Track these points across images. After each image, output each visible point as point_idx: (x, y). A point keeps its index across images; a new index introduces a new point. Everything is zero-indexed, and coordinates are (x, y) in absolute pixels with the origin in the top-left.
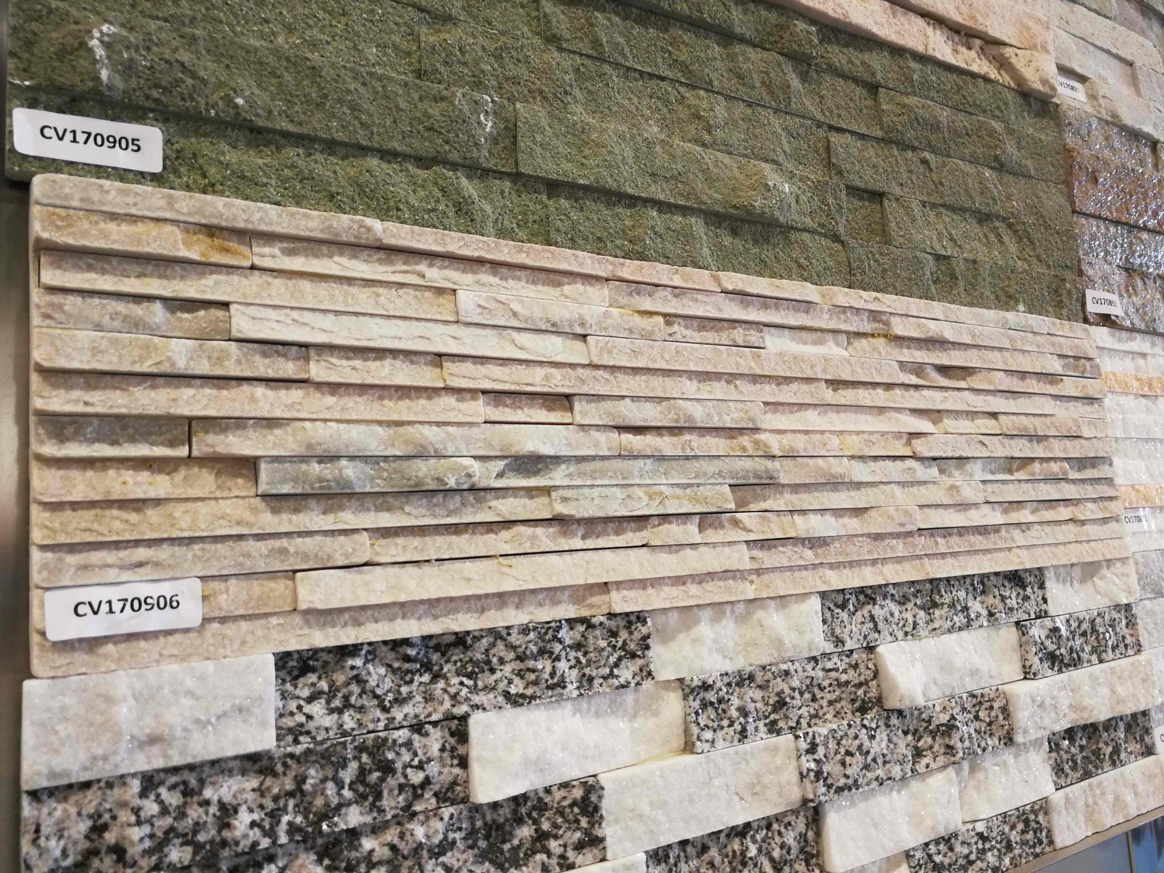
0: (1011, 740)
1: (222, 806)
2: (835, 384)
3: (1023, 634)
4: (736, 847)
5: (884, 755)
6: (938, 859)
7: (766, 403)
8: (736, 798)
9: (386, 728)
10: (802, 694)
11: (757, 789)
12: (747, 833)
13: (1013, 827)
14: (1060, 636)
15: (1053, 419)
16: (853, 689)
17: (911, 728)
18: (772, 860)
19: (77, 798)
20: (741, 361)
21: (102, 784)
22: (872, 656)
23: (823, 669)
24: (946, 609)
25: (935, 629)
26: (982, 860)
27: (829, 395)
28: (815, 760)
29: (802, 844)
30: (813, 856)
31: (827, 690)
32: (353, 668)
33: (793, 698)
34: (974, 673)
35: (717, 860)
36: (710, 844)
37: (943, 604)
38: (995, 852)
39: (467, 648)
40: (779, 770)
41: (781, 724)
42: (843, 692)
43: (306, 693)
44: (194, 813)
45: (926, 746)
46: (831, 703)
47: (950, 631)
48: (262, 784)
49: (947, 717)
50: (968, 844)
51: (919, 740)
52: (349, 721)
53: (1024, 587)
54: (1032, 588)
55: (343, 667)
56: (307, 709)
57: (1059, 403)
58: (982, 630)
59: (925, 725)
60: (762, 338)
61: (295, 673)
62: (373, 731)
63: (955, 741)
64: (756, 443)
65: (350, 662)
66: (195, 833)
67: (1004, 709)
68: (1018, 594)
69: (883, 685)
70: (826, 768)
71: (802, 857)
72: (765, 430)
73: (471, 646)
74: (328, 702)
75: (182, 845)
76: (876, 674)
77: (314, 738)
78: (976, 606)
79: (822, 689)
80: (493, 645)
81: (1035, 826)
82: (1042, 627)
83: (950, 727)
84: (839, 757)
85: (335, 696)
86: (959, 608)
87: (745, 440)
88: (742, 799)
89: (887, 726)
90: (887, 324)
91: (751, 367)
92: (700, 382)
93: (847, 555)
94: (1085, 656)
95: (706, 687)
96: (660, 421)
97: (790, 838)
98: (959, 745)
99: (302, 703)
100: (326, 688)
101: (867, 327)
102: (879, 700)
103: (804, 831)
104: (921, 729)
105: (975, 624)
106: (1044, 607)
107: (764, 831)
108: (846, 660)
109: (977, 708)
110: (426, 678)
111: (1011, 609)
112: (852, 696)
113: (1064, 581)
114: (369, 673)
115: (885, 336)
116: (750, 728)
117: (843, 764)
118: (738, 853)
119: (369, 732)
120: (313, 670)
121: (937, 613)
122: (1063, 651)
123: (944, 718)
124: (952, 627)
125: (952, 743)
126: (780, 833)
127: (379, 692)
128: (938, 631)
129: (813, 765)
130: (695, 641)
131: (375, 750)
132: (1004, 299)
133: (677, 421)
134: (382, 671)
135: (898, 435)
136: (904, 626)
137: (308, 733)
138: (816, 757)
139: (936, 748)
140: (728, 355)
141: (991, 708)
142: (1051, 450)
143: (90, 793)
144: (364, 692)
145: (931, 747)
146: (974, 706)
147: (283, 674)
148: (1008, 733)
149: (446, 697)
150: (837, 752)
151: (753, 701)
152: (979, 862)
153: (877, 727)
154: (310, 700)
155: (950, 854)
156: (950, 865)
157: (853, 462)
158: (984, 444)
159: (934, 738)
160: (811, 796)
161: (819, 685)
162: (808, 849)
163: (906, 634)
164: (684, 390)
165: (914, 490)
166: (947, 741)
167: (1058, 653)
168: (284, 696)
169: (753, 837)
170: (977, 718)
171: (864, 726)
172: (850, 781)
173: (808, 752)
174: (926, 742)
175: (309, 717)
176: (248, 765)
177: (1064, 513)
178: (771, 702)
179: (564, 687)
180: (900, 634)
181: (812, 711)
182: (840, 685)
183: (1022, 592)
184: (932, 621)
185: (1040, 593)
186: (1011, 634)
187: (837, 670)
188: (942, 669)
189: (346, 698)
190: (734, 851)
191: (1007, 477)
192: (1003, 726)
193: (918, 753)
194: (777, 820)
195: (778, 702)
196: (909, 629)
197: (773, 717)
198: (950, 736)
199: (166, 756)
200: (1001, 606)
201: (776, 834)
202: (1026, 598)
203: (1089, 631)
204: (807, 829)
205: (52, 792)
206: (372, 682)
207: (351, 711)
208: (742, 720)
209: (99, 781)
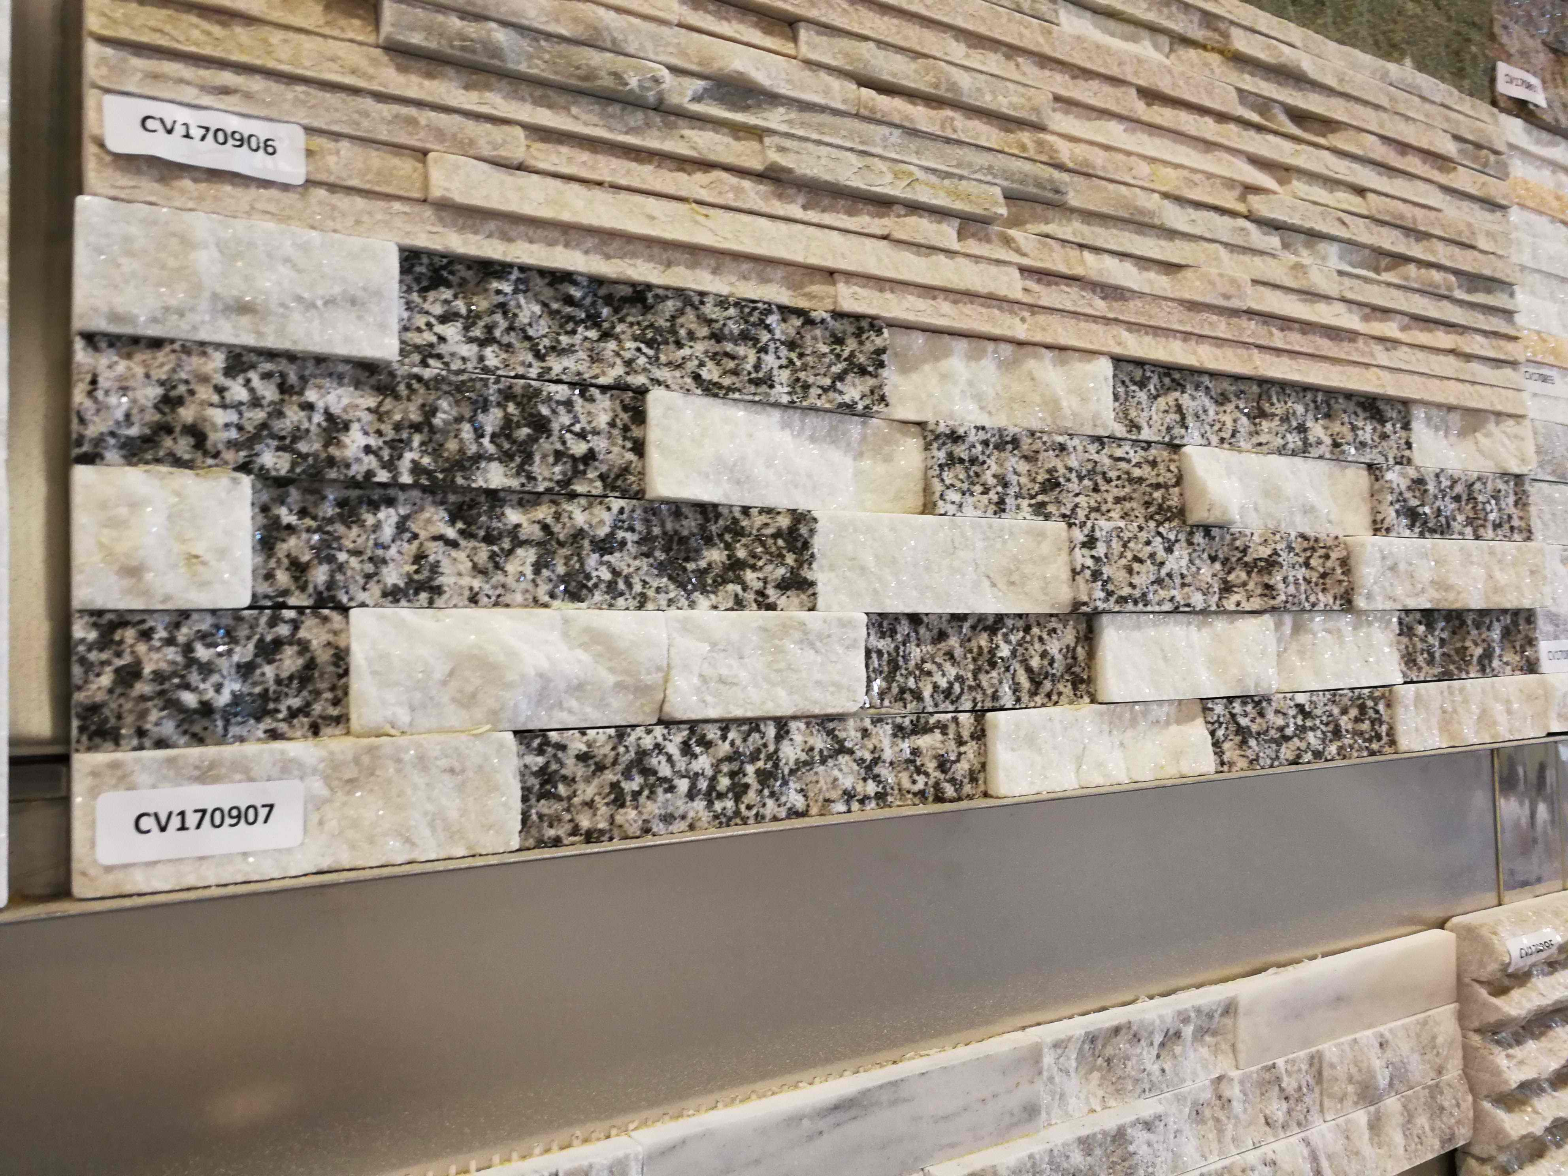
0: (1350, 602)
1: (329, 416)
2: (1150, 95)
3: (1377, 480)
4: (983, 643)
5: (1182, 576)
6: (1244, 722)
7: (1057, 98)
8: (986, 583)
9: (540, 377)
10: (1081, 478)
11: (1015, 577)
12: (998, 629)
13: (1344, 712)
14: (1426, 491)
15: (1440, 215)
16: (1148, 489)
17: (1221, 556)
18: (1029, 670)
19: (144, 357)
20: (1026, 32)
21: (177, 346)
22: (1176, 457)
23: (1111, 457)
24: (1277, 421)
25: (1260, 444)
26: (1301, 739)
27: (1141, 109)
28: (1092, 557)
29: (1069, 661)
30: (1082, 681)
31: (1114, 483)
32: (498, 292)
33: (1069, 480)
34: (1309, 510)
35: (958, 652)
36: (950, 631)
37: (1274, 415)
38: (1319, 733)
39: (647, 309)
40: (1044, 559)
41: (1051, 508)
42: (1134, 490)
43: (438, 310)
44: (294, 415)
45: (1238, 582)
46: (1118, 500)
47: (1281, 451)
48: (380, 404)
49: (1269, 552)
50: (1284, 714)
51: (1229, 573)
52: (492, 357)
53: (1383, 421)
54: (1394, 425)
55: (486, 290)
56: (439, 329)
57: (1448, 198)
58: (1322, 463)
59: (1239, 555)
60: (1056, 11)
61: (425, 283)
62: (522, 377)
63: (1276, 579)
64: (1040, 144)
65: (496, 285)
66: (296, 439)
67: (1344, 562)
68: (1374, 429)
69: (1187, 494)
70: (1107, 571)
71: (1067, 677)
72: (1053, 133)
73: (652, 307)
74: (466, 328)
75: (279, 449)
76: (1179, 481)
77: (447, 364)
78: (1317, 430)
79: (1109, 481)
80: (681, 312)
81: (1374, 716)
82: (1403, 475)
83: (1271, 564)
84: (1124, 561)
85: (474, 324)
86: (1294, 424)
87: (1026, 137)
88: (994, 585)
89: (1190, 543)
90: (1226, 36)
91: (1038, 43)
92: (970, 47)
93: (1151, 317)
94: (1456, 526)
95: (955, 437)
96: (915, 81)
97: (1054, 647)
98: (1281, 586)
99: (433, 320)
100: (463, 311)
101: (1198, 33)
102: (1181, 513)
103: (1072, 645)
104: (1234, 559)
105: (1315, 452)
106: (1407, 453)
107: (1021, 634)
108: (1142, 453)
109: (1308, 554)
110: (593, 334)
111: (1363, 444)
112: (1147, 498)
113: (1437, 429)
114: (519, 306)
115: (1221, 52)
116: (1010, 501)
117: (1130, 571)
118: (986, 650)
119: (517, 377)
120: (448, 285)
121: (1265, 425)
122: (1427, 509)
123: (1265, 552)
124: (1284, 446)
125: (1272, 582)
126: (1041, 639)
127: (531, 332)
128: (1265, 448)
129: (1089, 562)
130: (944, 377)
131: (525, 401)
132: (1384, 45)
133: (937, 86)
134: (537, 309)
135: (1230, 183)
136: (1220, 430)
137: (439, 357)
138: (1094, 553)
139: (1251, 586)
140: (1009, 20)
141: (1327, 557)
142: (1433, 252)
143: (161, 355)
144: (511, 328)
145: (1244, 584)
146: (1305, 550)
147: (409, 279)
148: (1347, 592)
149: (618, 361)
150: (1121, 556)
151: (1016, 473)
152: (1296, 740)
153: (1177, 541)
154: (444, 319)
155: (1259, 720)
156: (1259, 734)
157: (1166, 202)
158: (1344, 223)
159: (1249, 573)
160: (1085, 598)
161: (1104, 474)
162: (1076, 669)
163: (1222, 440)
164: (948, 50)
165: (1247, 258)
166: (1266, 579)
167: (1420, 510)
168: (409, 306)
169: (1005, 635)
170: (1307, 564)
171: (1159, 534)
172: (1137, 593)
173: (1084, 545)
174: (1238, 577)
175: (442, 339)
176: (363, 376)
177: (1443, 339)
178: (1040, 479)
179: (772, 387)
180: (1215, 440)
181: (1093, 504)
182: (1131, 480)
183: (1379, 427)
184: (1257, 433)
185: (1403, 434)
186: (1360, 478)
187: (1129, 461)
188: (1267, 494)
189: (489, 329)
190: (980, 648)
191: (1372, 275)
192: (1340, 581)
193: (1227, 588)
194: (1039, 624)
195: (1049, 480)
196: (1226, 435)
197: (1040, 498)
198: (1270, 573)
199: (260, 334)
200: (1350, 437)
201: (1036, 639)
202: (1384, 437)
203: (1465, 497)
204: (1077, 643)
205: (114, 341)
206: (524, 318)
207: (495, 347)
208: (999, 489)
209: (172, 341)
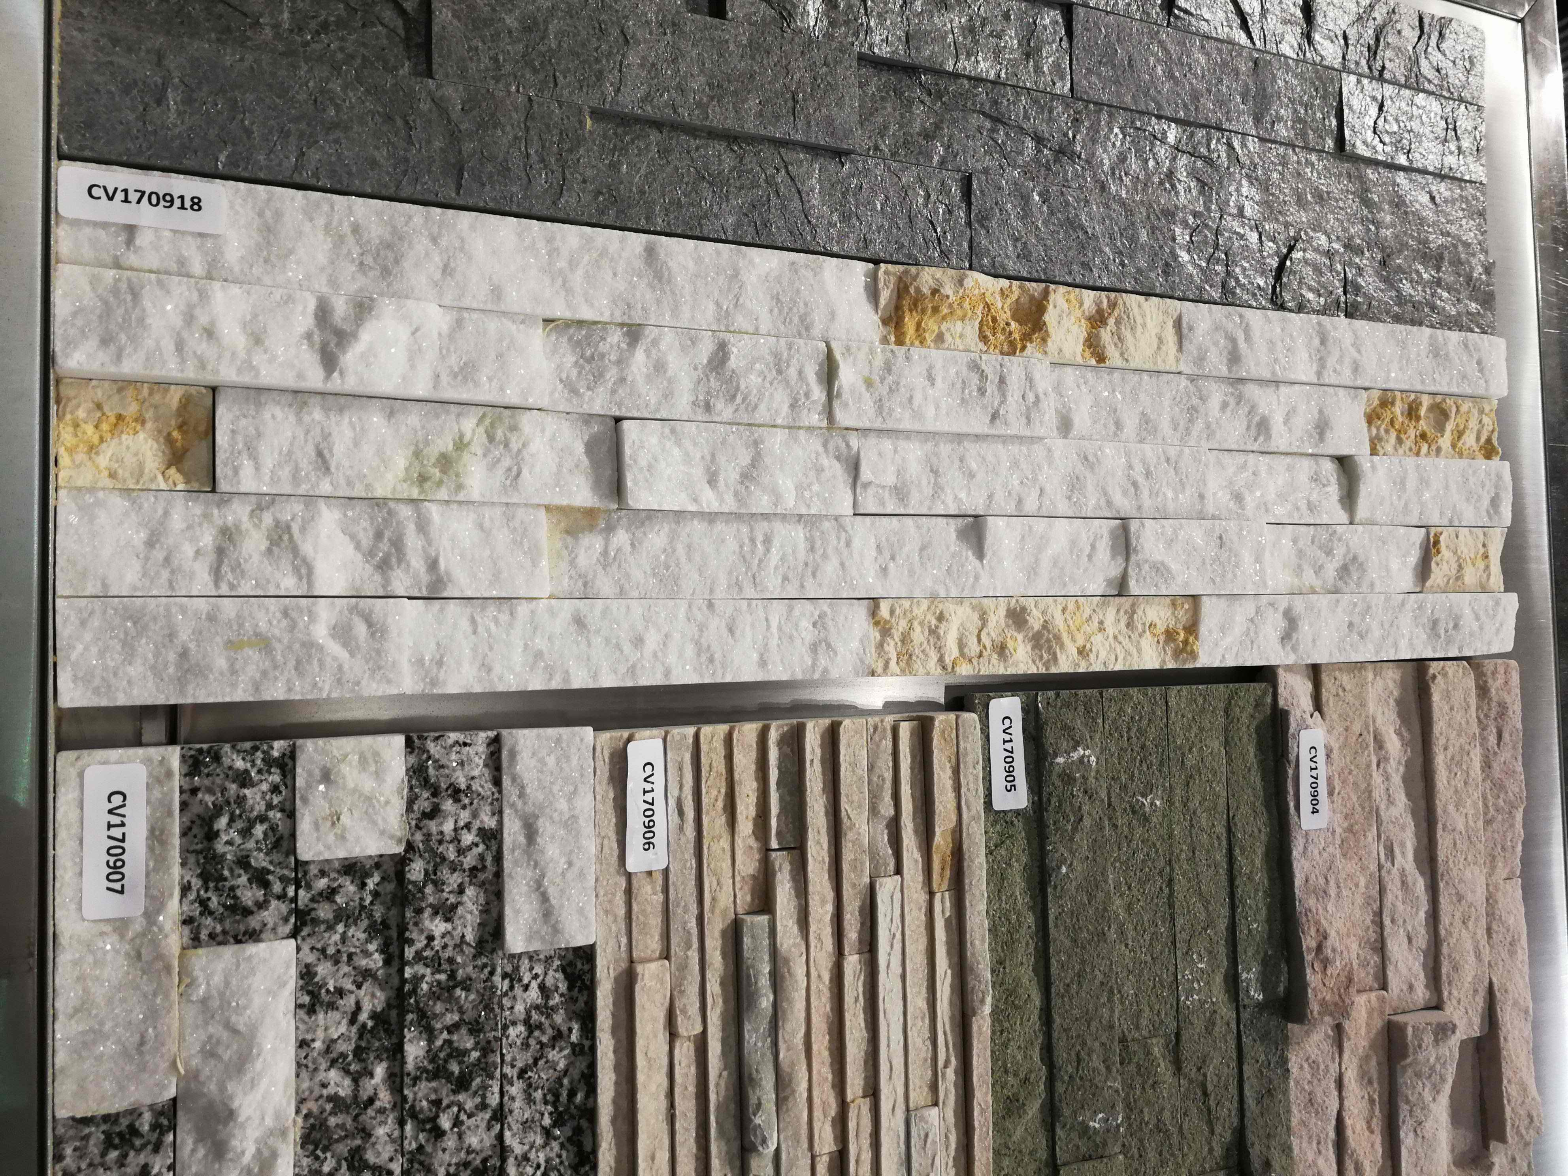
1: (454, 907)
32: (570, 1030)
43: (550, 981)
44: (453, 880)
48: (469, 944)
52: (516, 1032)
55: (570, 1019)
56: (534, 985)
61: (569, 970)
62: (503, 1061)
65: (576, 1027)
66: (435, 883)
74: (537, 1007)
75: (426, 871)
77: (506, 994)
85: (542, 1013)
99: (539, 980)
100: (551, 1003)
114: (561, 1050)
119: (502, 1056)
120: (570, 988)
127: (541, 1063)
131: (483, 1065)
134: (561, 1065)
137: (512, 988)
144: (542, 1045)
147: (570, 956)
154: (542, 988)
168: (548, 960)
175: (526, 988)
176: (489, 929)
189: (539, 1026)
206: (552, 1055)
207: (525, 1034)
